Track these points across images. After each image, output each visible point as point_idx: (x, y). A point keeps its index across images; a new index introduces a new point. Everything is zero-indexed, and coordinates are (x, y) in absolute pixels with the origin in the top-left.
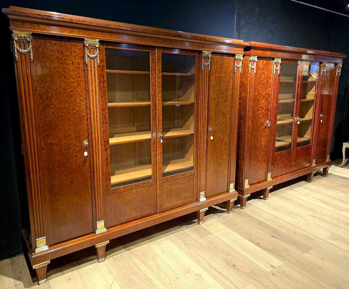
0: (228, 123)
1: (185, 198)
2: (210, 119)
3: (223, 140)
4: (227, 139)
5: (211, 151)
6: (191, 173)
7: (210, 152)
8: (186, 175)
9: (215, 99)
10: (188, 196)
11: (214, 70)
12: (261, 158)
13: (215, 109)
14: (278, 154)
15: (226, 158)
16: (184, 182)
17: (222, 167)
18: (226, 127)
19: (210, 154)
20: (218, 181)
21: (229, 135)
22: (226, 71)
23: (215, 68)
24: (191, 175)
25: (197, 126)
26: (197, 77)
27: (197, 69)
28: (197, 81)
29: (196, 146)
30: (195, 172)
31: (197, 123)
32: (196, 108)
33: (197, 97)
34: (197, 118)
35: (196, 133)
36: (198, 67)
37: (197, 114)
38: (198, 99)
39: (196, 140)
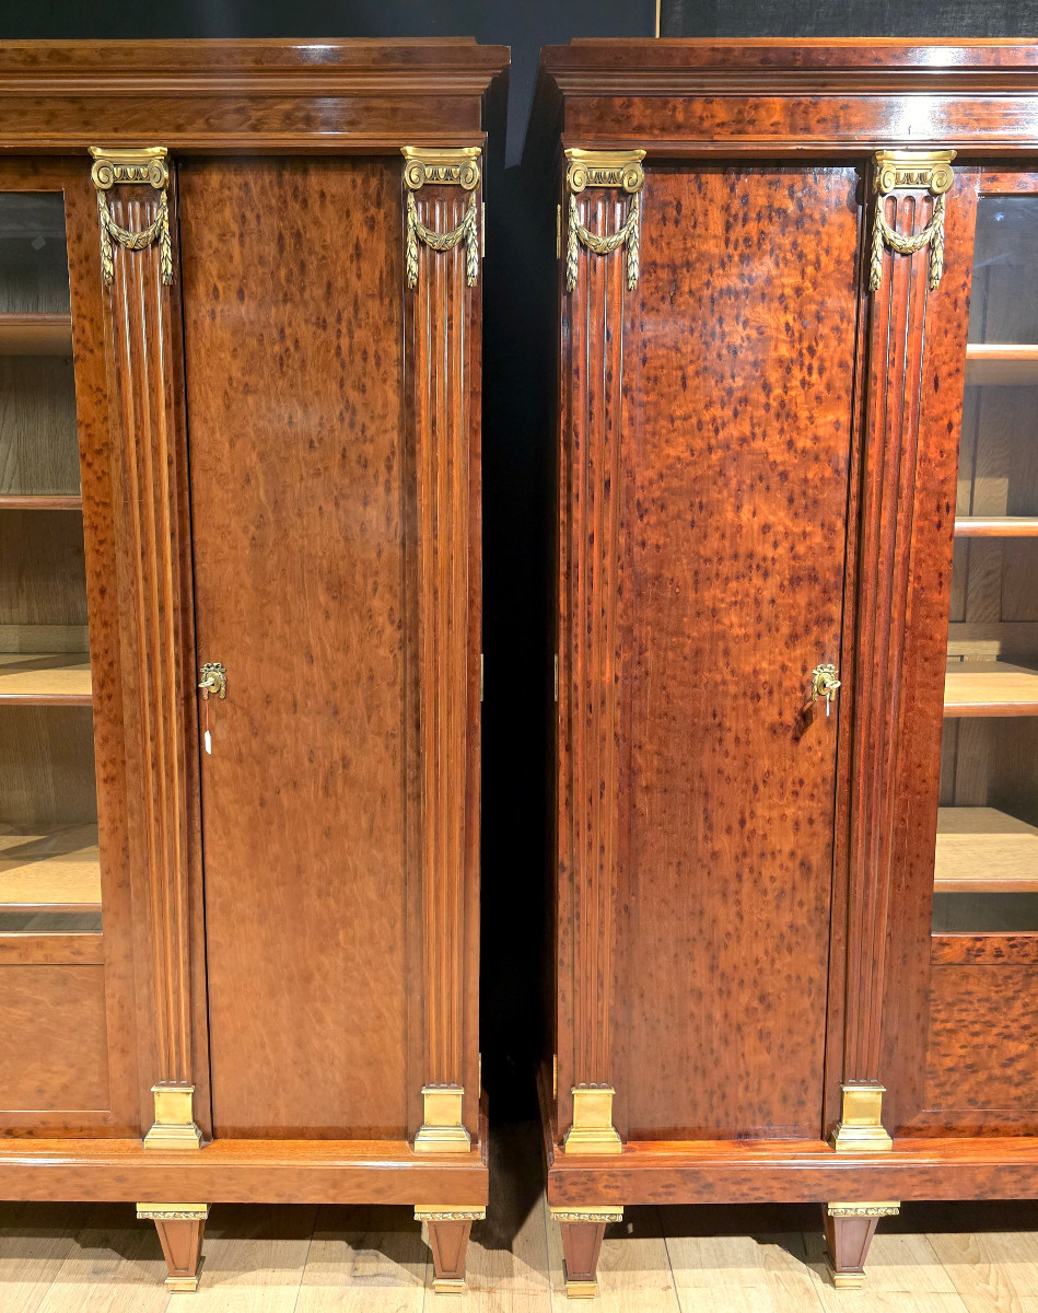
0: (383, 652)
2: (212, 611)
3: (345, 766)
4: (380, 761)
5: (235, 832)
6: (76, 944)
7: (227, 833)
8: (38, 956)
9: (248, 481)
11: (220, 277)
12: (758, 950)
13: (255, 543)
14: (973, 953)
15: (383, 896)
16: (27, 992)
17: (348, 958)
18: (371, 678)
19: (230, 847)
20: (316, 1043)
21: (398, 741)
22: (340, 283)
23: (237, 265)
24: (80, 960)
25: (106, 652)
26: (84, 331)
27: (81, 277)
28: (88, 354)
29: (105, 781)
30: (111, 948)
31: (104, 631)
32: (89, 530)
33: (96, 460)
34: (103, 598)
35: (104, 693)
36: (81, 262)
37: (98, 575)
38: (100, 474)
39: (105, 740)
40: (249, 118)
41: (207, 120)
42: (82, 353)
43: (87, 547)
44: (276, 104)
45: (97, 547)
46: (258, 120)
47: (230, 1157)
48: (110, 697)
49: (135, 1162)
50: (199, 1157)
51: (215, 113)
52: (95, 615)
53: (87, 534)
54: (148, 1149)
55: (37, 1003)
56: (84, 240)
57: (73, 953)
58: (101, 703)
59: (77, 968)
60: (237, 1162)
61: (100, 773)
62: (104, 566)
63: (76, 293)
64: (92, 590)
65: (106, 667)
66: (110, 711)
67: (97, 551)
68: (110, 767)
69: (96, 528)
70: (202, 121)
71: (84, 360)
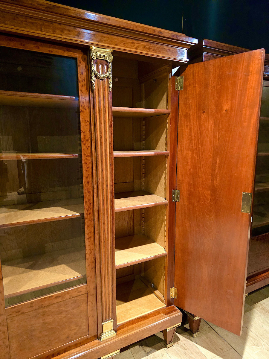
1: (68, 337)
6: (79, 290)
8: (68, 296)
10: (75, 334)
16: (64, 309)
24: (80, 294)
25: (89, 200)
26: (83, 103)
27: (83, 86)
28: (84, 110)
29: (88, 239)
30: (89, 287)
31: (89, 194)
32: (84, 164)
33: (86, 143)
34: (88, 184)
35: (88, 212)
36: (83, 81)
37: (87, 178)
38: (88, 147)
39: (88, 226)
40: (135, 45)
41: (124, 44)
42: (83, 110)
43: (84, 169)
44: (141, 43)
45: (87, 169)
46: (137, 46)
47: (125, 334)
48: (90, 214)
49: (101, 346)
50: (117, 338)
51: (126, 42)
52: (86, 190)
53: (84, 165)
54: (103, 341)
55: (67, 311)
56: (83, 74)
57: (78, 292)
58: (87, 216)
59: (79, 297)
60: (127, 335)
61: (87, 236)
62: (89, 175)
63: (81, 91)
64: (85, 182)
65: (89, 205)
66: (90, 217)
67: (87, 170)
68: (90, 234)
69: (87, 163)
70: (123, 44)
71: (83, 112)
